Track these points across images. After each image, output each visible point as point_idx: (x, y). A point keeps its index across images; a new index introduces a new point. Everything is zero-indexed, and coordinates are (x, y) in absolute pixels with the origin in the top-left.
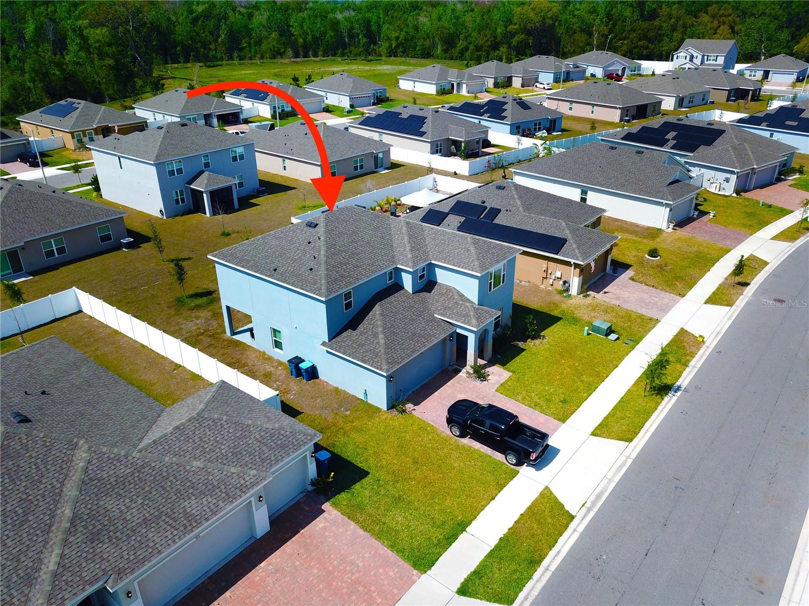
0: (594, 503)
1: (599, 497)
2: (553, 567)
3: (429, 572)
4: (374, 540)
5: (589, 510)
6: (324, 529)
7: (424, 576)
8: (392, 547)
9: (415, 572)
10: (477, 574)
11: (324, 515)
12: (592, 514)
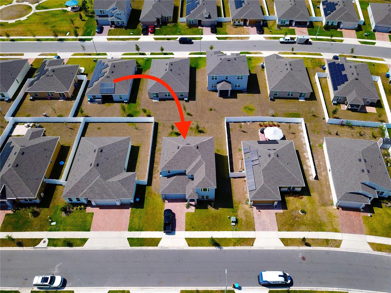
0: (164, 248)
1: (167, 248)
2: (142, 249)
4: (129, 220)
5: (162, 248)
6: (126, 212)
7: (128, 232)
8: (130, 223)
9: (127, 230)
10: (133, 239)
11: (128, 210)
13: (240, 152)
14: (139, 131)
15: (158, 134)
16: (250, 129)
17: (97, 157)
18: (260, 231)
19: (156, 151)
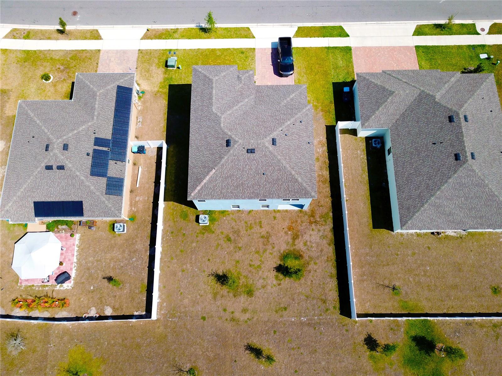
2: (322, 23)
3: (350, 46)
7: (351, 46)
8: (351, 58)
9: (352, 49)
10: (340, 36)
12: (292, 24)
13: (134, 211)
14: (386, 282)
15: (334, 271)
16: (93, 291)
17: (459, 136)
18: (130, 50)
19: (331, 214)
